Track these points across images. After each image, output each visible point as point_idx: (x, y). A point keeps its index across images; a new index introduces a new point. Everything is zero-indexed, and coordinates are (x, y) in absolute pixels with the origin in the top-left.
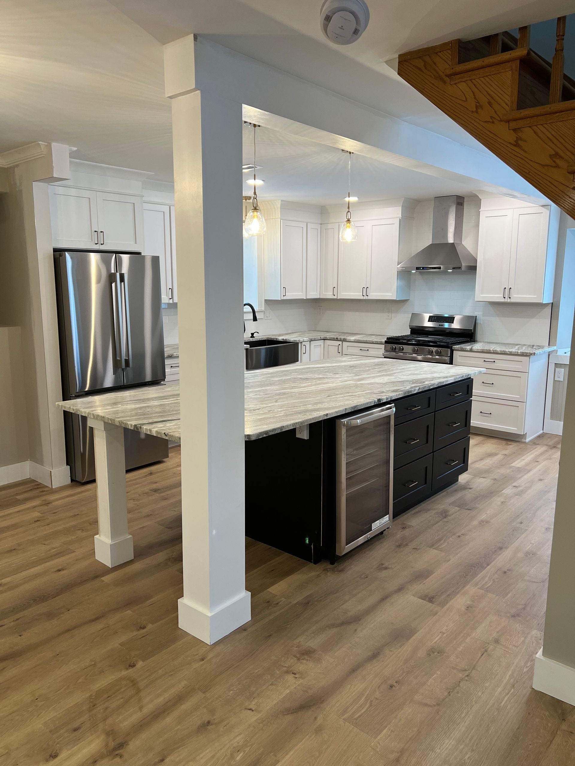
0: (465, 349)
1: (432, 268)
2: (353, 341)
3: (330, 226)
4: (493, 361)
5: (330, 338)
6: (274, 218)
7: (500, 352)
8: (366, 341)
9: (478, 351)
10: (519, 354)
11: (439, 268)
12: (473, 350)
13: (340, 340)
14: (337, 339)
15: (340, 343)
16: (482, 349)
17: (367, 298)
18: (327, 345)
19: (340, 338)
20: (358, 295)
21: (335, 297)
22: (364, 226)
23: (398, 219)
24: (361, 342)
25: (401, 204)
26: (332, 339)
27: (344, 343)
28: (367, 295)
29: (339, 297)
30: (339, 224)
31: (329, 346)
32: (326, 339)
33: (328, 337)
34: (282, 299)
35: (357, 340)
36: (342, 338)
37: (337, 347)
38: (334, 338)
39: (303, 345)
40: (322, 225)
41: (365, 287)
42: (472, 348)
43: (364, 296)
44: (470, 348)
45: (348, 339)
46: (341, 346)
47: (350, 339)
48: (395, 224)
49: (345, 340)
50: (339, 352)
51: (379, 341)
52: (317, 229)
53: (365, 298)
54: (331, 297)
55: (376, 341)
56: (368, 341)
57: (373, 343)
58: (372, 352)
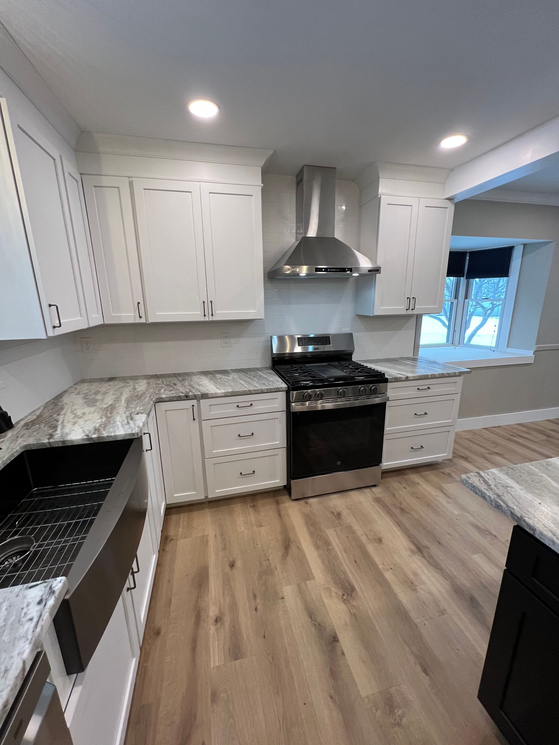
0: (401, 379)
1: (339, 270)
2: (223, 395)
3: (105, 181)
4: (428, 388)
5: (170, 397)
7: (438, 376)
8: (250, 391)
11: (350, 269)
13: (195, 397)
14: (187, 397)
15: (194, 402)
17: (211, 319)
18: (164, 411)
19: (194, 395)
20: (195, 315)
21: (143, 321)
22: (191, 192)
23: (260, 188)
24: (239, 394)
25: (262, 163)
26: (176, 399)
27: (202, 401)
28: (212, 315)
29: (151, 320)
30: (131, 179)
31: (166, 412)
32: (161, 400)
33: (166, 397)
34: (48, 336)
35: (231, 392)
36: (199, 395)
37: (187, 410)
38: (180, 396)
39: (144, 434)
40: (82, 176)
41: (206, 302)
42: (407, 377)
43: (205, 315)
44: (406, 376)
45: (211, 394)
46: (195, 408)
47: (216, 393)
48: (252, 196)
49: (205, 396)
50: (194, 419)
51: (273, 388)
52: (77, 182)
53: (207, 319)
54: (131, 321)
55: (268, 389)
56: (252, 390)
57: (262, 392)
58: (259, 407)
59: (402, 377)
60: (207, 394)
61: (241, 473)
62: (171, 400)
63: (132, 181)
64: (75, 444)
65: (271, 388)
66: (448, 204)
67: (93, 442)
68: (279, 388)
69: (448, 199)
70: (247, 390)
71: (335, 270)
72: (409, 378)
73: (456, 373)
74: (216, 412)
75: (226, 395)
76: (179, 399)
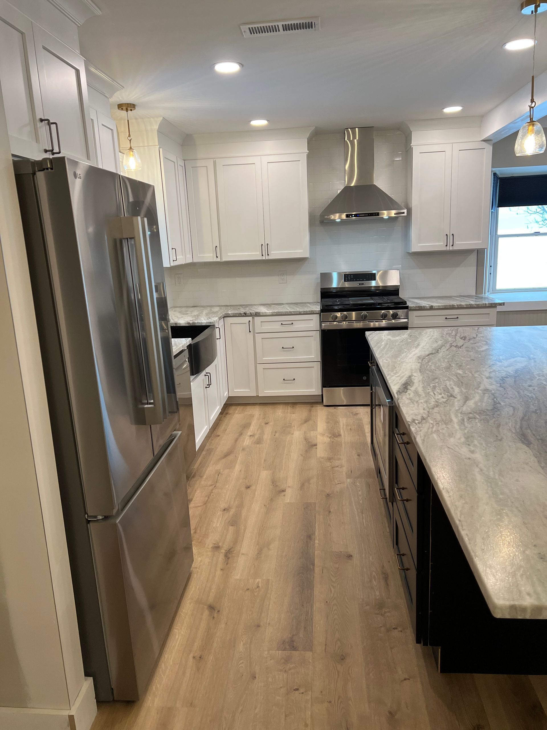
0: (424, 308)
1: (367, 215)
2: (271, 314)
3: (199, 163)
4: (456, 317)
5: (234, 313)
6: (146, 145)
7: (465, 307)
8: (290, 312)
9: (440, 308)
10: (487, 305)
11: (377, 214)
12: (434, 308)
13: (251, 315)
14: (245, 315)
15: (250, 318)
16: (444, 306)
17: (267, 258)
18: (230, 324)
19: (250, 313)
20: (255, 255)
21: (218, 260)
22: (255, 164)
23: (305, 155)
24: (282, 314)
25: (308, 135)
26: (238, 315)
27: (256, 318)
28: (268, 255)
29: (224, 260)
30: (214, 160)
31: (232, 325)
32: (228, 315)
33: (231, 313)
34: (171, 265)
35: (277, 312)
36: (253, 313)
37: (245, 324)
38: (241, 313)
39: (217, 328)
40: (185, 161)
41: (264, 244)
42: (432, 306)
43: (262, 255)
44: (430, 305)
45: (262, 313)
46: (251, 323)
47: (266, 313)
48: (300, 161)
49: (258, 315)
50: (250, 332)
51: (308, 311)
52: (182, 167)
53: (264, 258)
54: (211, 260)
55: (304, 311)
56: (293, 311)
57: (300, 314)
58: (298, 326)
59: (426, 306)
60: (259, 312)
61: (284, 379)
62: (234, 316)
63: (215, 160)
64: (181, 325)
65: (307, 311)
66: (485, 145)
67: (190, 325)
68: (313, 311)
69: (484, 141)
70: (288, 311)
71: (364, 215)
72: (433, 307)
73: (486, 304)
74: (267, 327)
75: (272, 315)
76: (240, 315)
